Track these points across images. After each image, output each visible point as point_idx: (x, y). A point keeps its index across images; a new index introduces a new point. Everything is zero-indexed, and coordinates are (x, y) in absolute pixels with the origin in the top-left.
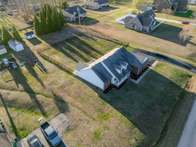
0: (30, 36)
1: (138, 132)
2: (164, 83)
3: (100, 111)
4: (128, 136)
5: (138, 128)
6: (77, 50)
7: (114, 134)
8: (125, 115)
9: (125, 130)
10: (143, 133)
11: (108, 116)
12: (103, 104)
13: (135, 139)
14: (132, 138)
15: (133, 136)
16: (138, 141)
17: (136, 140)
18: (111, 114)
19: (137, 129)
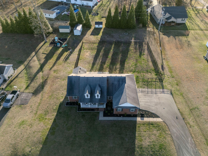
0: (98, 25)
1: (39, 149)
2: (122, 143)
3: (47, 112)
4: (31, 143)
5: (43, 147)
6: (110, 56)
7: (28, 133)
8: (51, 131)
9: (35, 139)
10: (39, 154)
11: (43, 121)
12: (54, 110)
13: (30, 150)
14: (30, 147)
15: (33, 148)
16: (30, 153)
17: (30, 152)
18: (47, 120)
19: (41, 146)
